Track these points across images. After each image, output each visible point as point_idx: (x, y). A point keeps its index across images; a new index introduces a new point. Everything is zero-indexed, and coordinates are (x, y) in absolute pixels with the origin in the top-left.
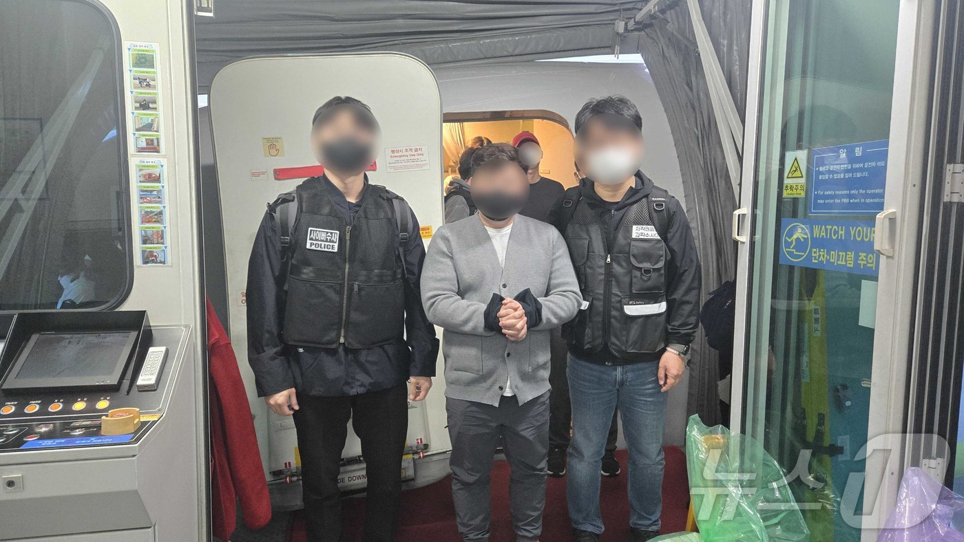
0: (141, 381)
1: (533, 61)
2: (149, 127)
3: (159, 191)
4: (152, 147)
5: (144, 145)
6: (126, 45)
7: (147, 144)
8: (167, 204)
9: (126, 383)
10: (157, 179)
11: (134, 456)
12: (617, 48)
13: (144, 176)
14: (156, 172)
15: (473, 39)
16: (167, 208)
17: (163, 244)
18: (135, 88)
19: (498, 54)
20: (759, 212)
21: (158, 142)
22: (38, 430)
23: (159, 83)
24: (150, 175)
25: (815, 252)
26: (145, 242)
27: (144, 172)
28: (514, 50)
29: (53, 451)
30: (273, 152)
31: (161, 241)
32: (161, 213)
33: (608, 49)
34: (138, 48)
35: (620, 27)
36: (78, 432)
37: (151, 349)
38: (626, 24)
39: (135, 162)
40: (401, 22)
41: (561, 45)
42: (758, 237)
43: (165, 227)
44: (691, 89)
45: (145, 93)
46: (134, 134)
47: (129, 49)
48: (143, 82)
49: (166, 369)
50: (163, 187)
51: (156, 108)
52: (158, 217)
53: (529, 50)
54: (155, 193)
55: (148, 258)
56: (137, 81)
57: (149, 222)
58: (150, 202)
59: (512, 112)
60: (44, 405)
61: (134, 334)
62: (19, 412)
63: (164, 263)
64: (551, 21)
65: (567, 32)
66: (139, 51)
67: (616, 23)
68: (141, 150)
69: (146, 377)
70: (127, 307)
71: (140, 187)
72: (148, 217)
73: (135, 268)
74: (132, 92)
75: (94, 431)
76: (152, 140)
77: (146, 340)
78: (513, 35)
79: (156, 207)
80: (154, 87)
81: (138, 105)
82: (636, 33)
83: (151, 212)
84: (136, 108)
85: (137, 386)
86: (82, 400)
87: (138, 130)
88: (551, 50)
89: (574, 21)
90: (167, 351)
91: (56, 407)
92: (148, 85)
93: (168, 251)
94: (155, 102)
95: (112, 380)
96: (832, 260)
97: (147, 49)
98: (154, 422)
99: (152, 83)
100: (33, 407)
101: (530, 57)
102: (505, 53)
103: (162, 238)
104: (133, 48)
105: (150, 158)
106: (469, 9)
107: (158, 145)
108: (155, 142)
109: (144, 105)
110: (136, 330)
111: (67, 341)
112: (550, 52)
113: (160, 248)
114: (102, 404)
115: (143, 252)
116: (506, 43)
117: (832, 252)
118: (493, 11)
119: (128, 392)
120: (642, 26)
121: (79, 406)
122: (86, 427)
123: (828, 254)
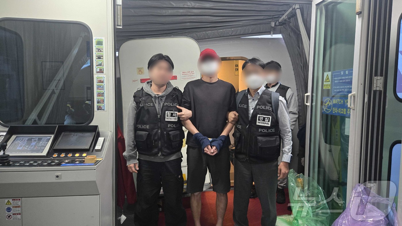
0: (96, 148)
1: (240, 38)
2: (100, 65)
3: (103, 86)
4: (101, 71)
5: (98, 70)
6: (94, 38)
7: (100, 70)
8: (105, 90)
9: (92, 148)
10: (103, 82)
11: (95, 170)
12: (272, 32)
13: (99, 81)
14: (102, 79)
15: (216, 30)
16: (105, 92)
17: (104, 103)
18: (97, 52)
19: (225, 35)
20: (314, 94)
21: (103, 70)
22: (65, 161)
23: (104, 50)
24: (100, 80)
25: (334, 109)
26: (98, 103)
27: (98, 80)
28: (232, 34)
29: (71, 167)
30: (140, 73)
31: (103, 103)
32: (103, 93)
33: (269, 33)
34: (98, 39)
35: (273, 24)
36: (77, 162)
37: (99, 138)
38: (275, 23)
39: (96, 76)
40: (188, 24)
41: (250, 31)
42: (314, 104)
43: (105, 98)
44: (299, 48)
45: (100, 54)
46: (96, 67)
47: (95, 39)
48: (99, 50)
49: (104, 145)
50: (104, 84)
51: (103, 59)
52: (102, 95)
53: (237, 34)
54: (102, 86)
55: (99, 108)
56: (97, 50)
57: (100, 96)
58: (100, 90)
59: (229, 57)
60: (66, 155)
61: (94, 133)
62: (59, 156)
63: (104, 110)
64: (246, 23)
65: (252, 26)
66: (98, 40)
67: (271, 23)
68: (98, 72)
69: (98, 147)
70: (92, 124)
71: (97, 84)
72: (99, 95)
73: (95, 111)
74: (95, 53)
75: (82, 162)
76: (101, 69)
77: (98, 135)
78: (231, 28)
79: (102, 91)
80: (103, 51)
81: (97, 58)
82: (279, 26)
83: (100, 93)
84: (97, 59)
85: (95, 149)
86: (78, 153)
87: (97, 66)
88: (246, 33)
89: (255, 22)
90: (104, 139)
91: (70, 155)
92: (101, 51)
93: (105, 106)
94: (103, 57)
95: (87, 147)
96: (339, 112)
97: (101, 39)
98: (101, 161)
99: (102, 50)
100: (63, 155)
101: (238, 36)
102: (228, 35)
103: (104, 102)
104: (96, 39)
105: (101, 75)
106: (215, 19)
107: (103, 71)
108: (102, 70)
109: (99, 58)
110: (94, 132)
111: (73, 135)
112: (245, 34)
113: (103, 105)
114: (84, 155)
115: (98, 106)
116: (229, 31)
117: (339, 109)
118: (224, 19)
119: (92, 152)
120: (281, 24)
121: (77, 155)
122: (80, 161)
123: (338, 109)
